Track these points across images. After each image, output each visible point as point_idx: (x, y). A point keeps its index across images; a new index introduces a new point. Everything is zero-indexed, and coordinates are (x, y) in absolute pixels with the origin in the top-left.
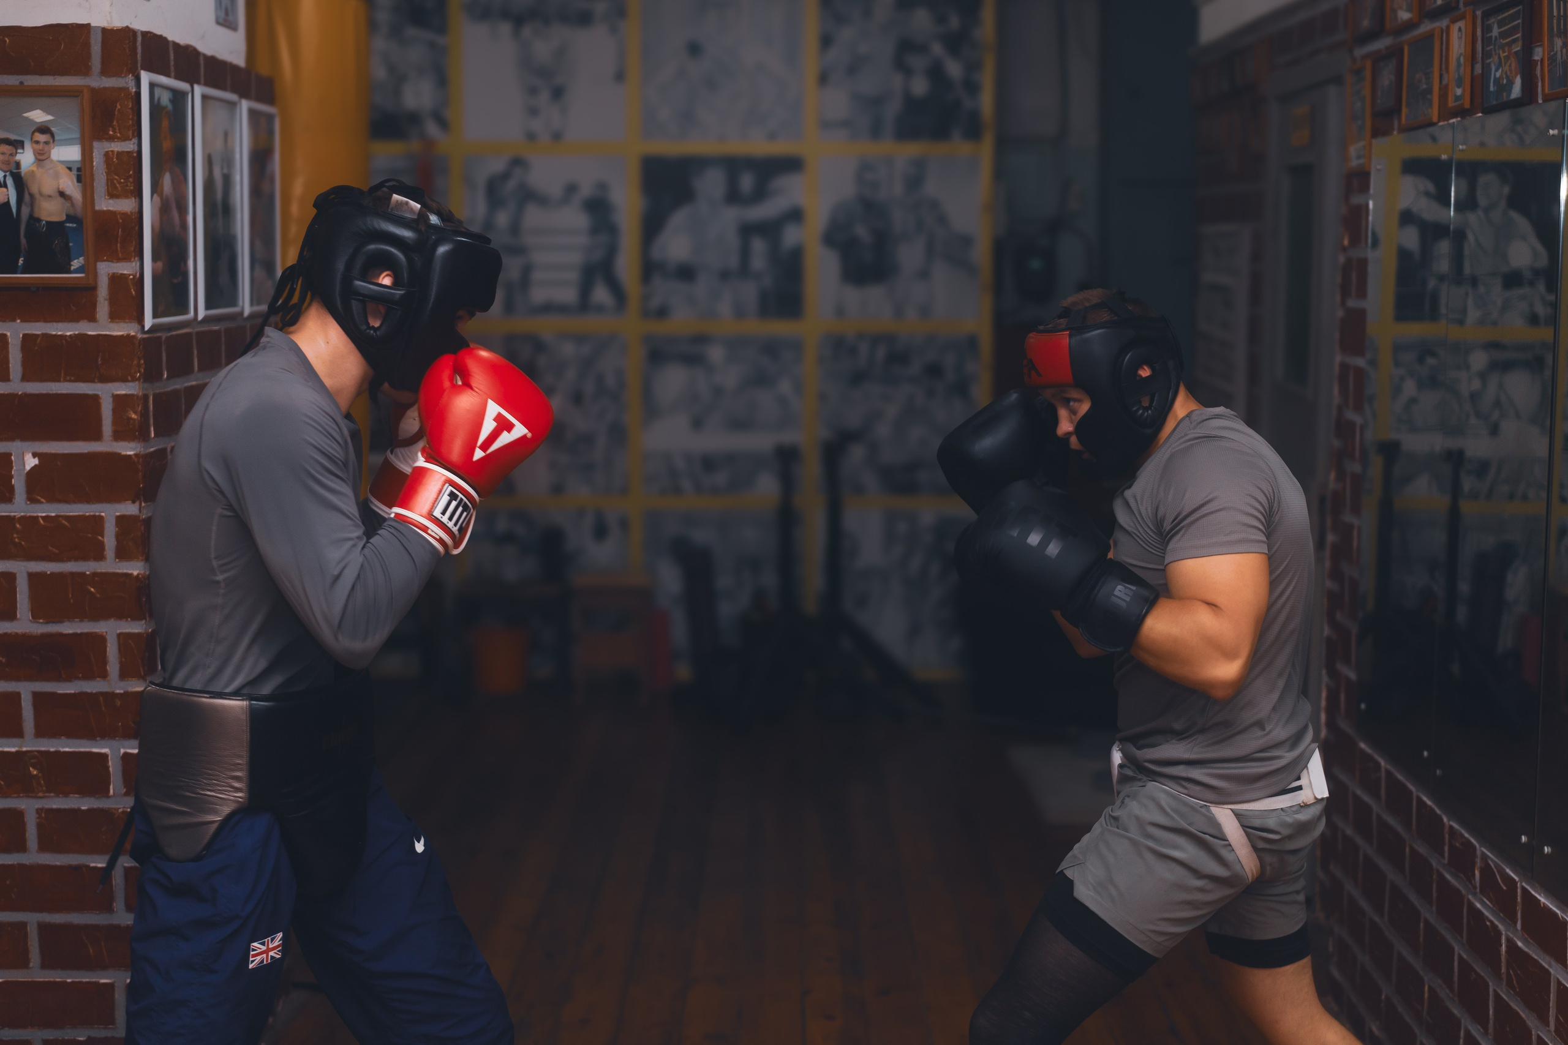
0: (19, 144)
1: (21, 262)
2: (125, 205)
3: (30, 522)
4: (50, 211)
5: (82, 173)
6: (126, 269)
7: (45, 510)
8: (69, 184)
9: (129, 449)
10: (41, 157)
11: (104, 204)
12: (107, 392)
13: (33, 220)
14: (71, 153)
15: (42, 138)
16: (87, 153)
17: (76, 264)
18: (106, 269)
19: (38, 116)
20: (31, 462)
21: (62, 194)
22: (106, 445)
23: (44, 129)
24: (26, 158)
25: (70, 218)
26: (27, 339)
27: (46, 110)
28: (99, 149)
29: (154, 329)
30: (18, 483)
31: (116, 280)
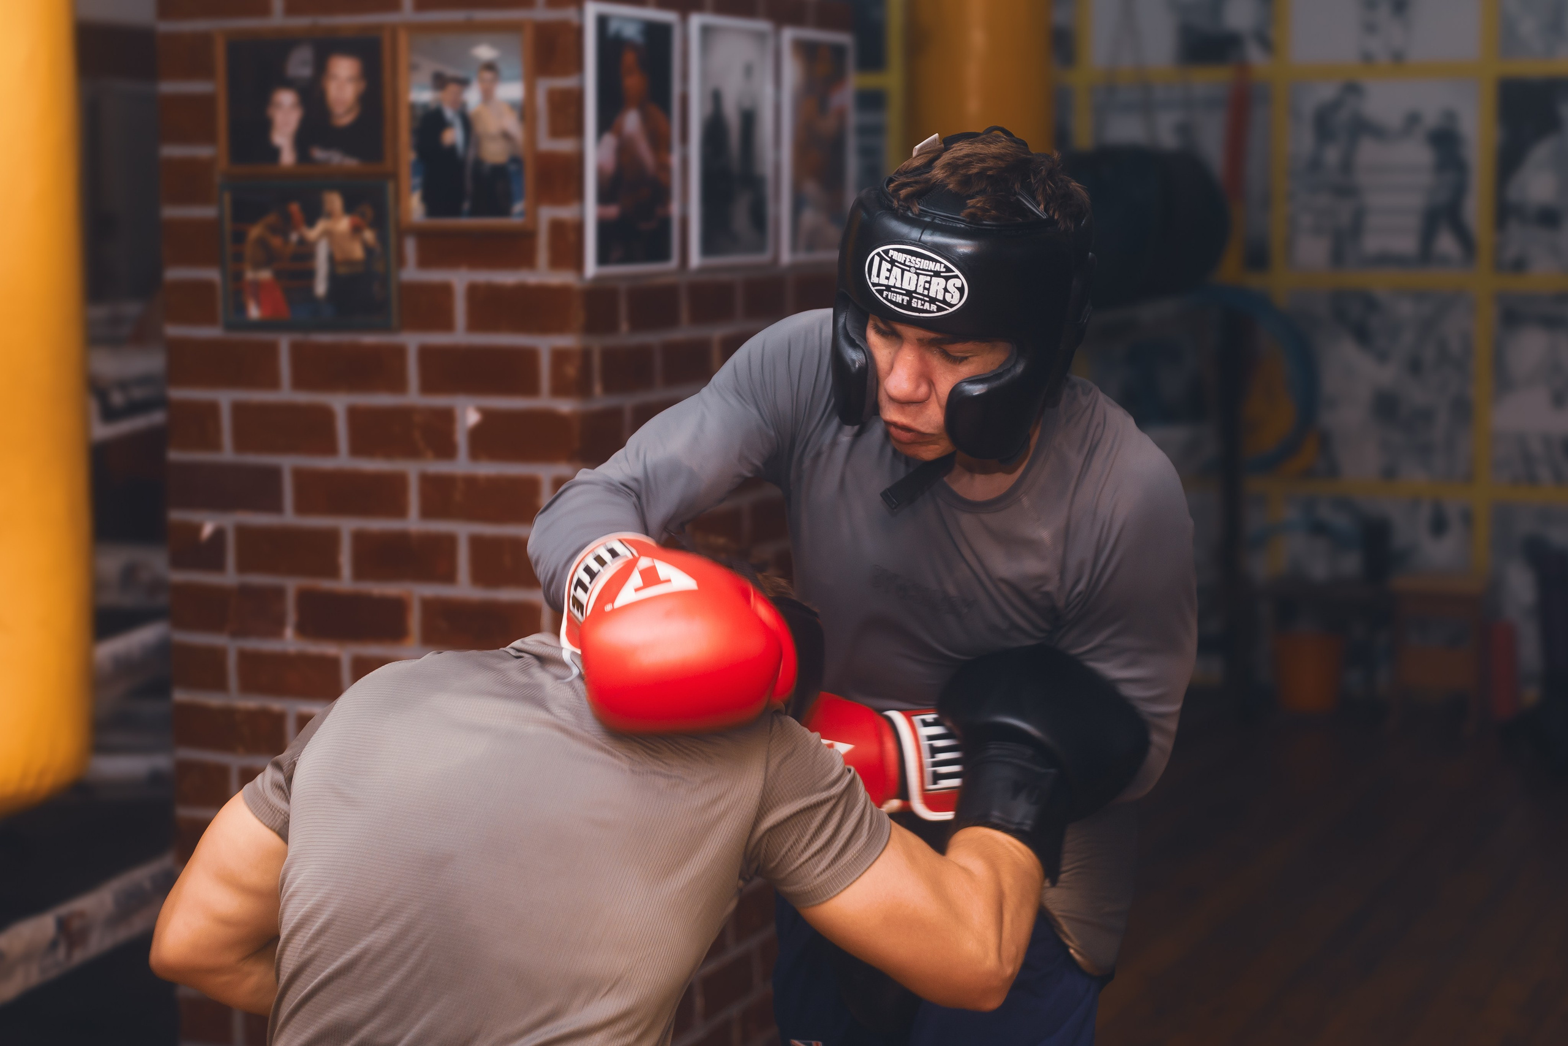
0: (464, 83)
1: (466, 206)
2: (565, 146)
3: (471, 481)
4: (494, 152)
5: (525, 111)
6: (565, 213)
7: (487, 469)
8: (511, 124)
9: (565, 406)
10: (487, 96)
11: (547, 144)
12: (545, 345)
13: (479, 163)
14: (511, 91)
15: (488, 75)
16: (530, 91)
17: (518, 207)
18: (547, 214)
19: (485, 52)
20: (472, 417)
21: (506, 136)
22: (545, 401)
23: (490, 67)
24: (473, 97)
25: (515, 160)
26: (473, 290)
27: (494, 45)
28: (545, 85)
29: (598, 279)
30: (461, 439)
31: (557, 227)
